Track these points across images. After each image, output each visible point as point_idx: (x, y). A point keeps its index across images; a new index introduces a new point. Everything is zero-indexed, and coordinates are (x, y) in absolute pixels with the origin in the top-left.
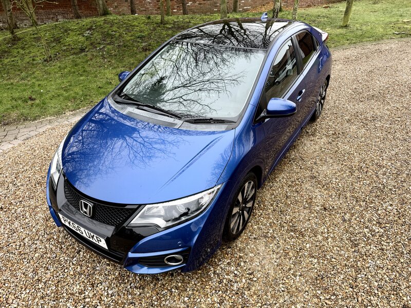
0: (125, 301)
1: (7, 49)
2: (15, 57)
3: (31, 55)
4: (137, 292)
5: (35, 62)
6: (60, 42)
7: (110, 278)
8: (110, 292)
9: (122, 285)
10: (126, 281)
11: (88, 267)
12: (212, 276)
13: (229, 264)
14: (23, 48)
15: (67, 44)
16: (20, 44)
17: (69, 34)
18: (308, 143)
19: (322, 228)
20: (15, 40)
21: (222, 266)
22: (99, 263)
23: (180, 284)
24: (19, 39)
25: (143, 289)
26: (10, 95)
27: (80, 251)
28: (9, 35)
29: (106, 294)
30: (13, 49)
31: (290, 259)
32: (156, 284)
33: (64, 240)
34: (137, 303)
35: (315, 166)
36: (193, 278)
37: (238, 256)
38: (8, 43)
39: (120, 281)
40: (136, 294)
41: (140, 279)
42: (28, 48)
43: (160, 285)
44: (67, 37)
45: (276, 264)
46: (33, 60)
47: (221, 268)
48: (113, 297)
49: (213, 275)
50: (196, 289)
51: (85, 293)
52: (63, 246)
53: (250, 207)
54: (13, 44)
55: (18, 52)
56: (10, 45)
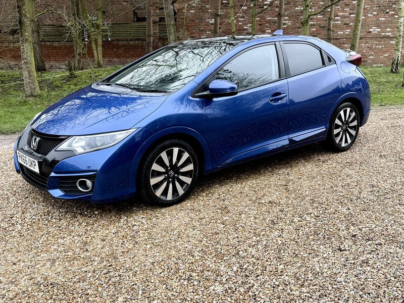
0: (41, 223)
1: (59, 85)
2: (64, 91)
7: (39, 212)
10: (51, 215)
11: (27, 205)
13: (143, 218)
14: (75, 85)
16: (75, 81)
20: (72, 76)
21: (136, 218)
22: (37, 204)
24: (76, 77)
25: (60, 220)
27: (27, 198)
28: (68, 73)
29: (30, 217)
30: (66, 85)
31: (200, 222)
32: (72, 219)
34: (49, 225)
35: (296, 180)
38: (63, 80)
39: (46, 214)
40: (52, 221)
42: (80, 85)
43: (75, 220)
45: (184, 223)
47: (134, 219)
48: (34, 220)
49: (123, 221)
53: (188, 184)
54: (68, 81)
55: (69, 87)
56: (64, 81)
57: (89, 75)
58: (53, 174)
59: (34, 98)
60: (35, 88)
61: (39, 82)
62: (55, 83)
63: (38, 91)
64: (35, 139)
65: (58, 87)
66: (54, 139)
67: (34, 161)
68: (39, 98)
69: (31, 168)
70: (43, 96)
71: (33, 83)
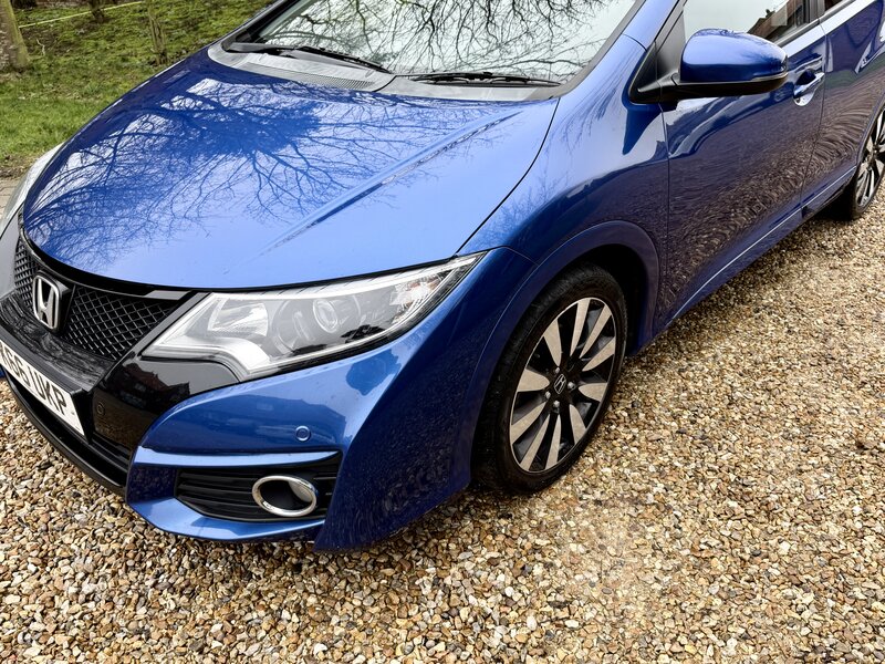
0: (122, 623)
1: (73, 39)
2: (87, 53)
3: (124, 52)
4: (169, 602)
5: (126, 64)
6: (195, 29)
7: (103, 547)
8: (87, 588)
9: (132, 575)
10: (149, 564)
11: (53, 508)
12: (427, 590)
13: (492, 562)
14: (110, 39)
15: (213, 33)
16: (106, 29)
17: (221, 13)
18: (822, 273)
19: (846, 501)
20: (99, 19)
21: (469, 566)
22: (89, 502)
23: (312, 600)
24: (106, 20)
25: (193, 595)
26: (41, 120)
28: (87, 12)
29: (73, 590)
30: (88, 39)
31: (712, 579)
32: (236, 587)
33: (19, 432)
34: (155, 635)
35: (837, 331)
36: (361, 588)
37: (528, 546)
38: (79, 27)
39: (130, 563)
40: (162, 608)
41: (193, 566)
42: (120, 38)
43: (246, 593)
44: (216, 20)
45: (658, 587)
46: (124, 60)
47: (463, 571)
48: (91, 605)
49: (429, 587)
50: (360, 622)
51: (11, 579)
52: (9, 446)
53: (595, 403)
54: (91, 29)
55: (97, 45)
56: (82, 31)
57: (137, 15)
58: (144, 456)
59: (18, 74)
60: (16, 50)
61: (25, 34)
62: (61, 35)
63: (25, 57)
64: (46, 289)
65: (70, 44)
66: (126, 300)
67: (55, 390)
68: (31, 74)
69: (45, 402)
70: (39, 69)
71: (11, 37)
